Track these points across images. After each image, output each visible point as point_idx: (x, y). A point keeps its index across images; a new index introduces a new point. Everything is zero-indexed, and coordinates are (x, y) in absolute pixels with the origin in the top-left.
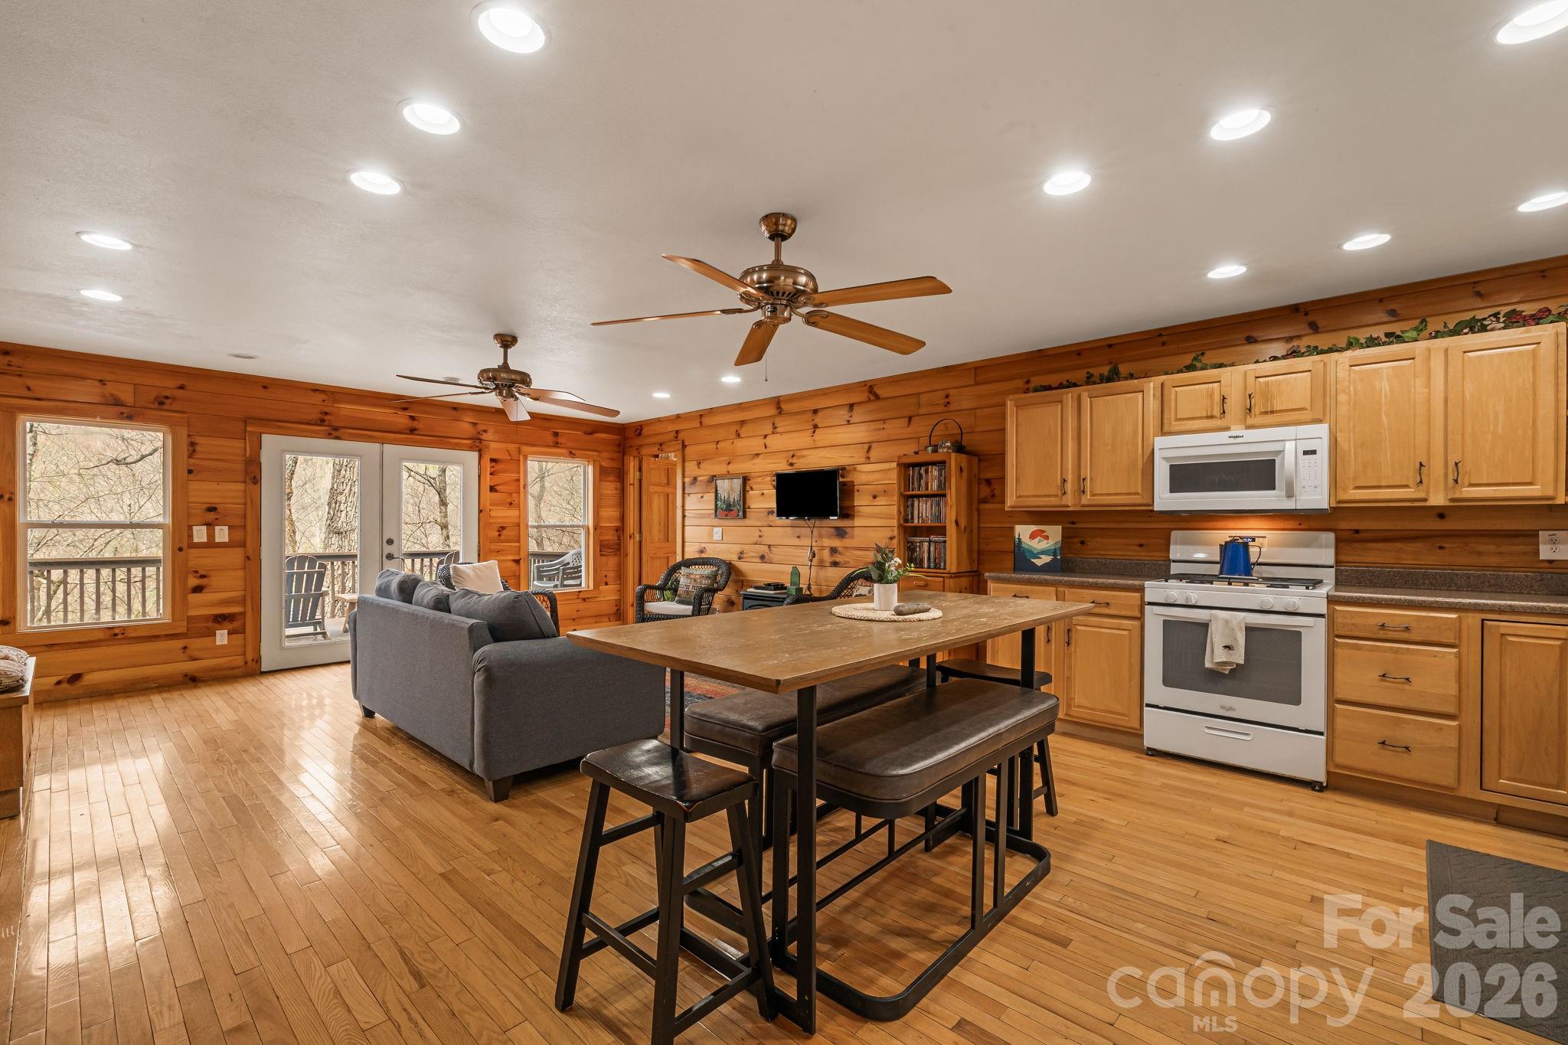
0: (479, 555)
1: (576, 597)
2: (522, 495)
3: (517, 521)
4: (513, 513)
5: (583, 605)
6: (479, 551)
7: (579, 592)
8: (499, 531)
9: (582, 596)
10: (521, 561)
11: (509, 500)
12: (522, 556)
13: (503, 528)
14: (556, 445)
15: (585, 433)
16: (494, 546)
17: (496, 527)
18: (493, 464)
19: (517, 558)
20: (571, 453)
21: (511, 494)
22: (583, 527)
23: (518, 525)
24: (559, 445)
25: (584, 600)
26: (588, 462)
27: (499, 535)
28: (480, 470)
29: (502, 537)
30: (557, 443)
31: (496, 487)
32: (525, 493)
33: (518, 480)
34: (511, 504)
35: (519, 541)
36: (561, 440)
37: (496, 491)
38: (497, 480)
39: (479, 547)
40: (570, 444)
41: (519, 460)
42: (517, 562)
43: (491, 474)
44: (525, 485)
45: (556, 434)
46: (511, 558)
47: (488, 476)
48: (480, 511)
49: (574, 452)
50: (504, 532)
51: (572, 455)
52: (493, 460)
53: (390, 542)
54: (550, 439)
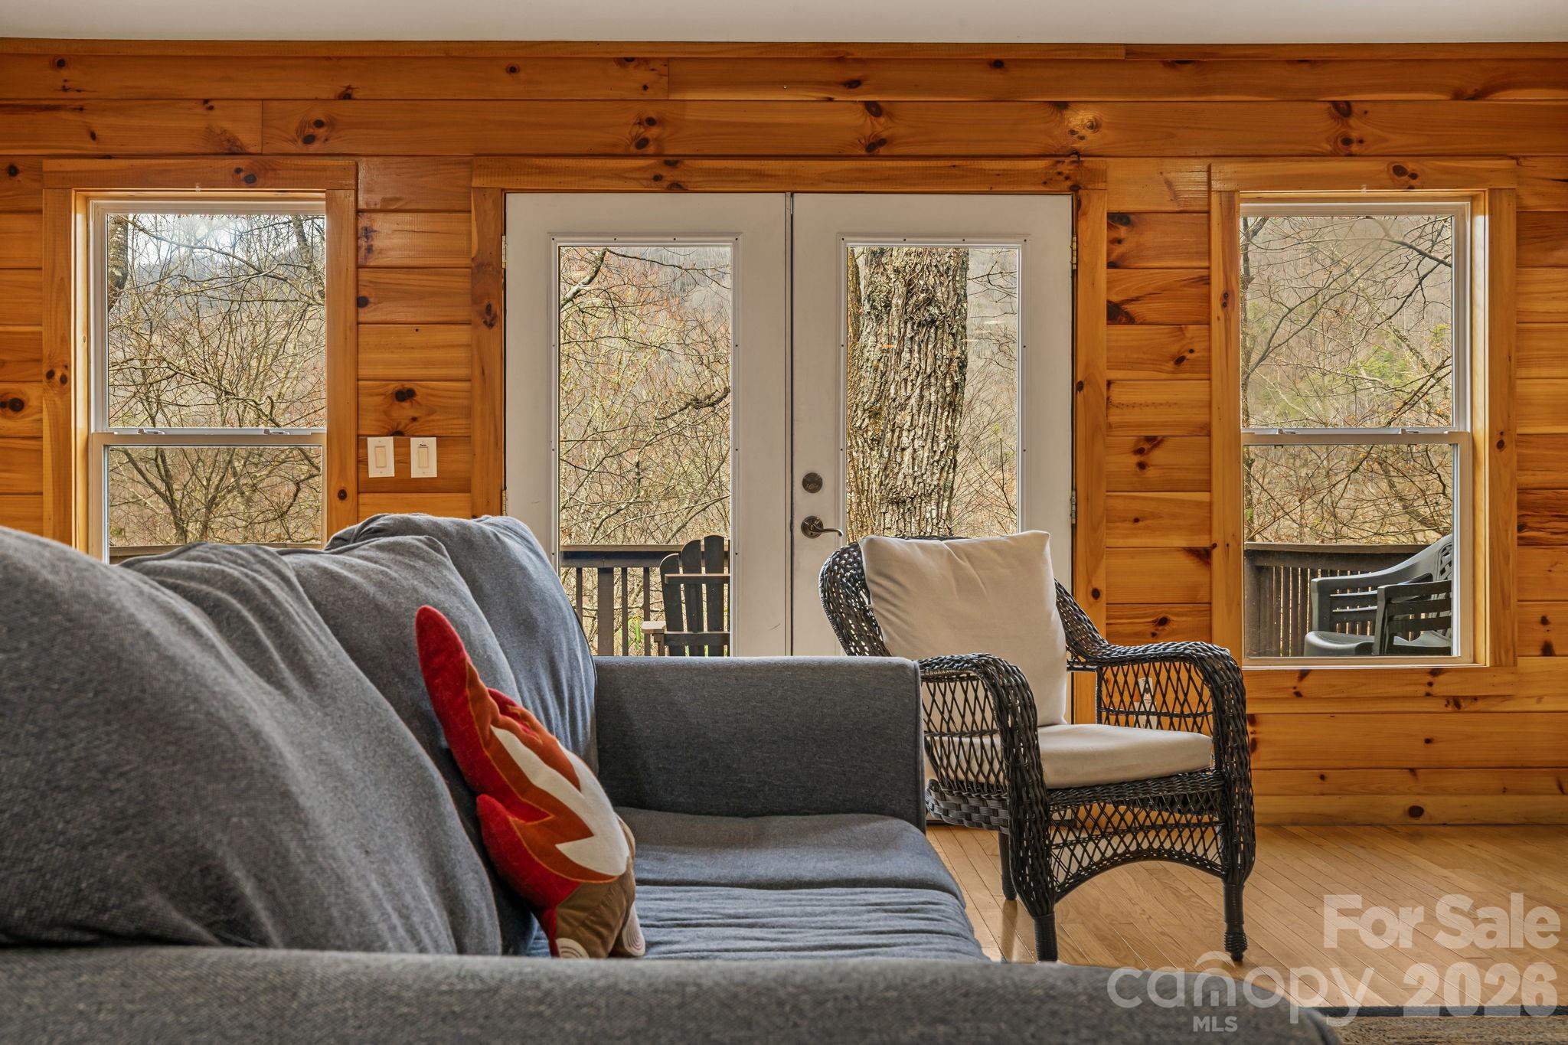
0: (1074, 527)
1: (1422, 690)
2: (1217, 327)
3: (1201, 417)
4: (1188, 390)
5: (1452, 724)
6: (1075, 514)
7: (1435, 672)
8: (1140, 451)
9: (1445, 687)
10: (1216, 554)
11: (1174, 348)
12: (1217, 537)
13: (1154, 442)
14: (1345, 146)
15: (1458, 95)
16: (1124, 503)
17: (1129, 439)
18: (1122, 231)
19: (1202, 542)
20: (1399, 171)
21: (1179, 327)
22: (1453, 439)
23: (1206, 430)
24: (1355, 148)
25: (1456, 702)
26: (1473, 199)
27: (1142, 466)
28: (1076, 252)
29: (1151, 473)
30: (1347, 141)
31: (1129, 308)
32: (1227, 320)
33: (1206, 280)
34: (1180, 360)
35: (1209, 489)
36: (1357, 128)
37: (1131, 320)
38: (1130, 283)
39: (1075, 503)
40: (1398, 141)
41: (1208, 212)
42: (1203, 555)
43: (1111, 265)
44: (1226, 296)
45: (1343, 111)
46: (1181, 542)
47: (1103, 272)
48: (1078, 387)
49: (1411, 166)
50: (1158, 456)
51: (1402, 176)
52: (1117, 219)
53: (813, 483)
54: (1316, 122)
